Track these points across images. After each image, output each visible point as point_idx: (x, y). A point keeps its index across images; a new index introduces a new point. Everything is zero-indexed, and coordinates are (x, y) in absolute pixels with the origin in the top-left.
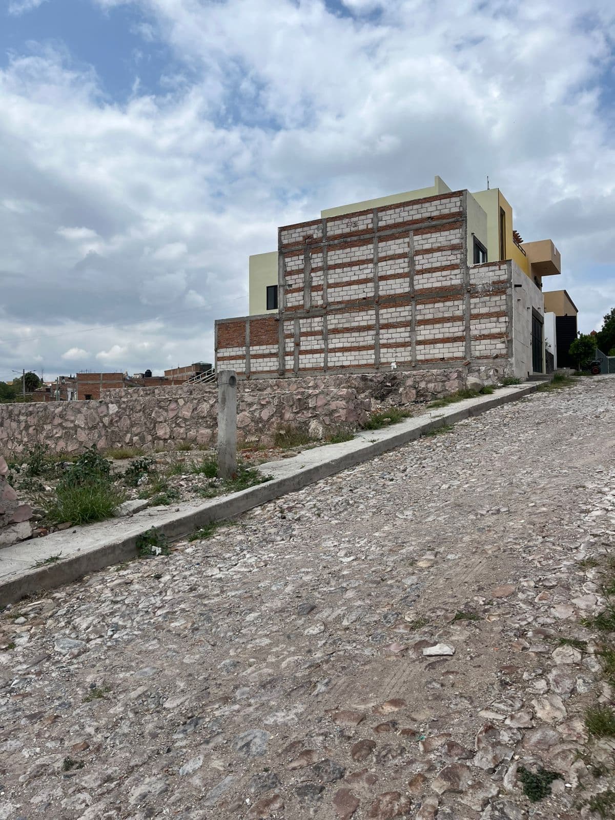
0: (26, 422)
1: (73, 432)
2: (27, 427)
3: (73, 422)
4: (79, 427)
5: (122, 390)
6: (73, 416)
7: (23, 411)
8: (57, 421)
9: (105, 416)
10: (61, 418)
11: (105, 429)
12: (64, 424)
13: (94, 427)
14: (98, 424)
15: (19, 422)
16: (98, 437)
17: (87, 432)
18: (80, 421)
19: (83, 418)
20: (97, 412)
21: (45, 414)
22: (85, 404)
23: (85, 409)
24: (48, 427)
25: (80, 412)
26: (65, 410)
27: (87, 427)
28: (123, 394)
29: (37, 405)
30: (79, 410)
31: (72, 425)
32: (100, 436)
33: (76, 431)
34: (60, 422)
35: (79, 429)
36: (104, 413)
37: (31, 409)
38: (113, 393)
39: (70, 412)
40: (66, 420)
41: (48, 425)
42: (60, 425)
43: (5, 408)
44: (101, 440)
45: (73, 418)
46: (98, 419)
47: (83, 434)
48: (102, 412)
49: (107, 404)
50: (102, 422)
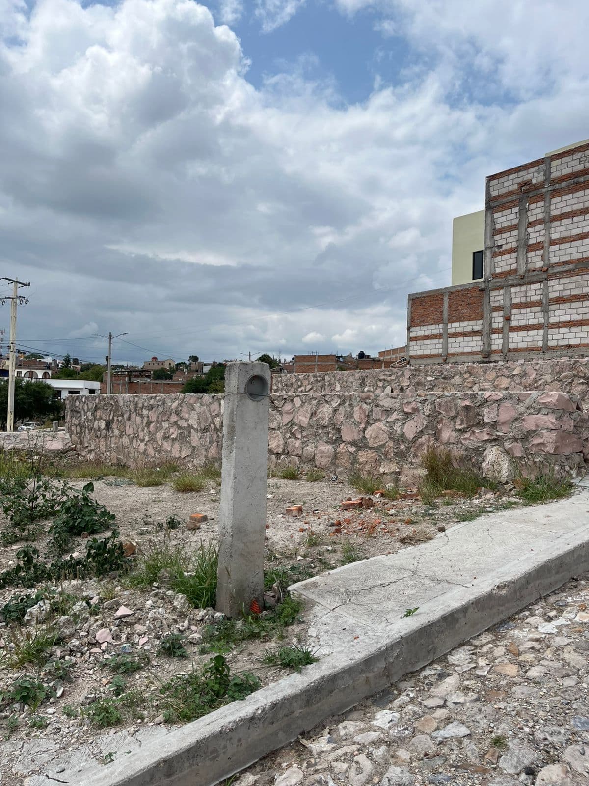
0: (148, 417)
1: (187, 433)
2: (149, 423)
3: (187, 420)
4: (193, 428)
6: (187, 413)
7: (146, 404)
8: (174, 418)
9: (217, 415)
10: (177, 415)
11: (217, 433)
12: (179, 423)
13: (205, 430)
14: (210, 426)
15: (142, 417)
16: (210, 442)
17: (199, 434)
18: (193, 422)
19: (196, 417)
20: (209, 411)
21: (164, 409)
22: (198, 398)
23: (199, 405)
24: (165, 425)
25: (194, 409)
26: (181, 406)
27: (199, 429)
29: (157, 398)
30: (193, 406)
31: (186, 425)
32: (211, 442)
33: (190, 433)
34: (175, 420)
35: (192, 431)
36: (216, 412)
37: (152, 402)
39: (184, 409)
40: (181, 418)
41: (166, 423)
42: (176, 423)
43: (132, 399)
44: (212, 447)
45: (187, 416)
46: (210, 420)
47: (196, 437)
48: (214, 410)
49: (219, 400)
50: (214, 424)
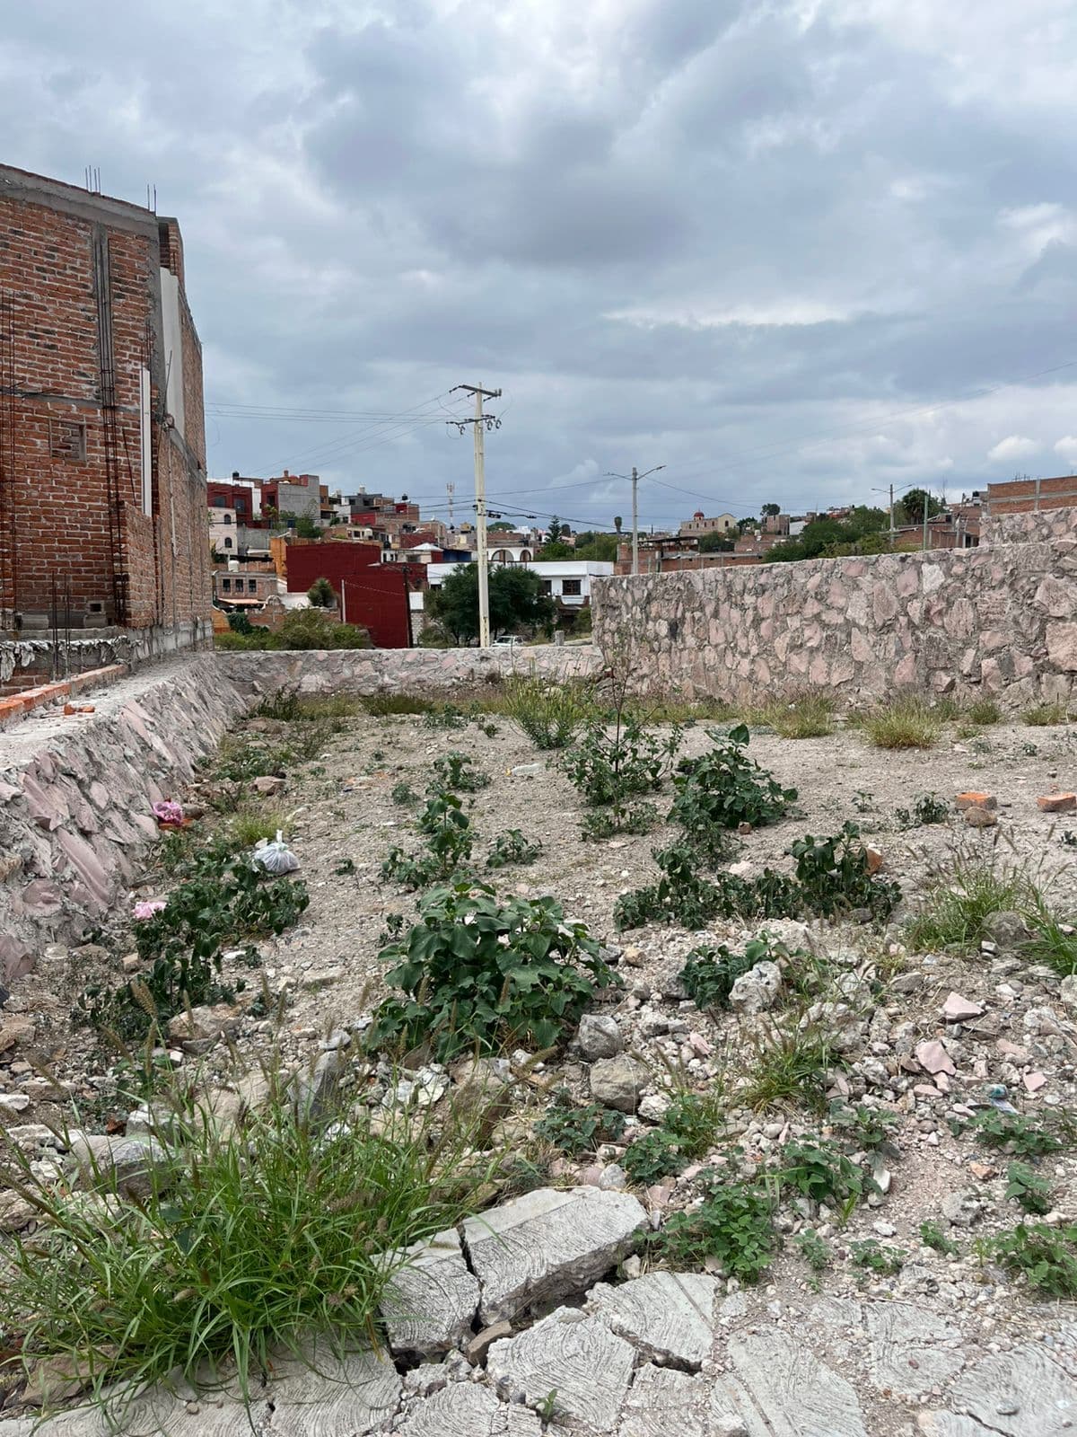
0: (755, 608)
1: (843, 637)
2: (757, 621)
3: (842, 610)
4: (856, 625)
5: (1028, 515)
6: (841, 595)
7: (750, 585)
8: (812, 608)
9: (913, 596)
10: (819, 600)
11: (913, 634)
12: (824, 617)
13: (887, 628)
14: (896, 618)
15: (743, 609)
16: (897, 653)
17: (872, 638)
18: (858, 613)
19: (863, 602)
20: (894, 588)
21: (789, 591)
22: (867, 564)
23: (869, 577)
24: (794, 623)
25: (857, 587)
26: (827, 582)
27: (871, 626)
28: (1031, 525)
29: (774, 571)
30: (855, 582)
31: (840, 620)
32: (900, 652)
33: (849, 635)
34: (816, 611)
35: (855, 631)
36: (911, 590)
37: (763, 579)
38: (1007, 524)
39: (836, 588)
40: (829, 607)
41: (795, 618)
42: (817, 617)
43: (720, 577)
44: (901, 662)
45: (841, 602)
46: (896, 606)
47: (863, 642)
48: (906, 587)
49: (917, 565)
50: (907, 614)
